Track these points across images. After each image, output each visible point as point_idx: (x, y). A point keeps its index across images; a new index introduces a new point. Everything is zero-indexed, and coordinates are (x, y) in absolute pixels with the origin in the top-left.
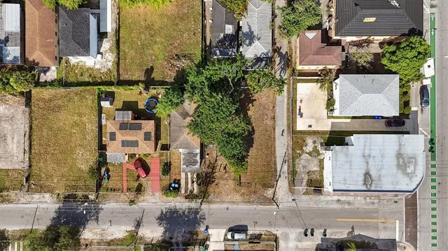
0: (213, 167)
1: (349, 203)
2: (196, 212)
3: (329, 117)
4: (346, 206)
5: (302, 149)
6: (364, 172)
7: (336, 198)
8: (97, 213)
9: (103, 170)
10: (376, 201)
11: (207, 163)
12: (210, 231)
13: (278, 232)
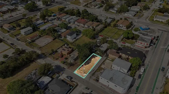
0: (76, 63)
1: (104, 88)
2: (65, 69)
3: (111, 68)
4: (103, 89)
5: (99, 71)
6: (111, 77)
7: (101, 85)
8: (45, 58)
9: (55, 53)
10: (113, 92)
11: (75, 62)
12: (63, 74)
13: (79, 84)
